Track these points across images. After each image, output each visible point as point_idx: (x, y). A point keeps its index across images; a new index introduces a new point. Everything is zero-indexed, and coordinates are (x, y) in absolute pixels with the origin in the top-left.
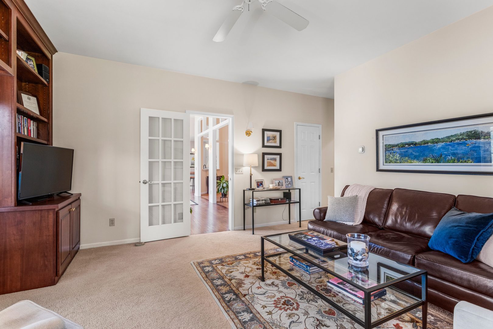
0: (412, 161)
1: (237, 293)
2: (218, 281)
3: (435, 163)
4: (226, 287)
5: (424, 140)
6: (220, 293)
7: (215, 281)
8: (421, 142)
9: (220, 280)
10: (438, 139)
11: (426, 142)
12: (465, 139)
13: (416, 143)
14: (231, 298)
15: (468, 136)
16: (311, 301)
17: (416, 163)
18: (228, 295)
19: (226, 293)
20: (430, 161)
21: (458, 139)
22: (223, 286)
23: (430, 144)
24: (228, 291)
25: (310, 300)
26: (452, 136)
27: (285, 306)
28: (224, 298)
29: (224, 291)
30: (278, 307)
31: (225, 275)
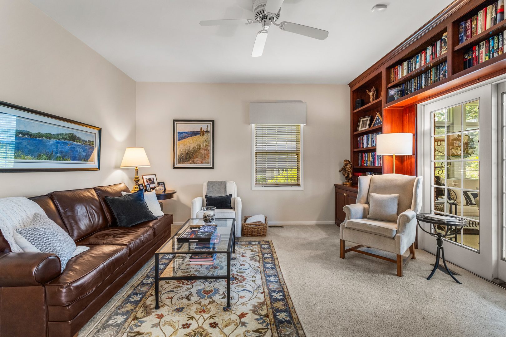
0: (26, 157)
1: (268, 297)
2: (283, 318)
3: (47, 160)
4: (276, 307)
5: (39, 133)
6: (285, 302)
7: (287, 319)
8: (37, 133)
9: (280, 319)
10: (50, 134)
11: (40, 135)
12: (67, 139)
13: (31, 134)
14: (277, 294)
15: (69, 137)
17: (30, 159)
18: (278, 298)
19: (279, 300)
20: (43, 158)
21: (63, 138)
22: (280, 309)
23: (44, 138)
24: (276, 302)
26: (60, 134)
28: (284, 295)
29: (281, 303)
31: (269, 327)
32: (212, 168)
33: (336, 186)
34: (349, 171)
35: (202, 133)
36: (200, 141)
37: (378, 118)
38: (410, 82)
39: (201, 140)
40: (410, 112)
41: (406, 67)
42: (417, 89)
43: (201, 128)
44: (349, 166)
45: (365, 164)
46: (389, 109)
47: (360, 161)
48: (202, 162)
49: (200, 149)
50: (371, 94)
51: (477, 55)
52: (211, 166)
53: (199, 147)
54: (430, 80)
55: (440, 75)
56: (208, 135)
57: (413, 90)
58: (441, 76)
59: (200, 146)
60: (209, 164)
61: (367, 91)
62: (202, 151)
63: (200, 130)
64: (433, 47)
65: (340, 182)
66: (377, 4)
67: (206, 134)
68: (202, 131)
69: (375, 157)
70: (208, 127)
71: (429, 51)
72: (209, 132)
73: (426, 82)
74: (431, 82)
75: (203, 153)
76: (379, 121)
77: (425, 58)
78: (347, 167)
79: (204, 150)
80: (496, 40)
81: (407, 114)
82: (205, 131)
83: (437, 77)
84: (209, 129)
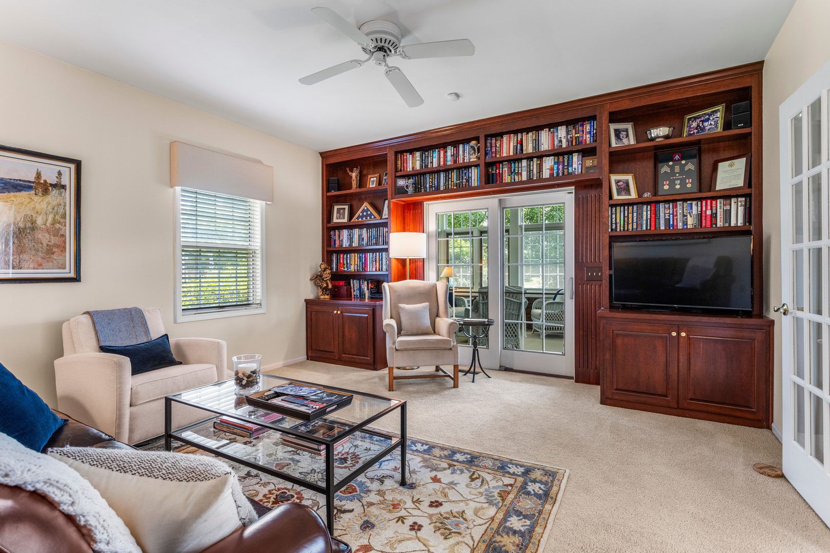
1: (417, 453)
7: (469, 457)
16: (309, 472)
19: (430, 449)
22: (447, 455)
24: (431, 452)
25: (311, 473)
27: (342, 457)
28: (424, 443)
30: (351, 453)
32: (77, 279)
33: (308, 302)
34: (327, 280)
35: (42, 187)
36: (34, 208)
37: (366, 208)
38: (424, 176)
39: (38, 207)
40: (414, 209)
41: (418, 158)
42: (434, 186)
43: (39, 175)
44: (327, 272)
45: (346, 269)
46: (398, 202)
47: (334, 265)
48: (40, 266)
49: (33, 229)
50: (354, 175)
51: (501, 172)
52: (72, 275)
53: (29, 225)
54: (451, 181)
55: (462, 179)
56: (60, 194)
57: (428, 186)
58: (464, 180)
59: (33, 222)
60: (65, 268)
61: (348, 169)
62: (40, 236)
63: (33, 179)
64: (455, 149)
65: (311, 296)
66: (455, 92)
67: (54, 192)
68: (42, 181)
69: (365, 260)
70: (60, 173)
71: (450, 151)
72: (64, 187)
73: (446, 182)
74: (452, 184)
75: (45, 242)
76: (369, 213)
77: (445, 156)
78: (325, 273)
79: (49, 233)
80: (517, 165)
81: (410, 210)
82: (51, 185)
83: (459, 180)
84: (65, 181)
